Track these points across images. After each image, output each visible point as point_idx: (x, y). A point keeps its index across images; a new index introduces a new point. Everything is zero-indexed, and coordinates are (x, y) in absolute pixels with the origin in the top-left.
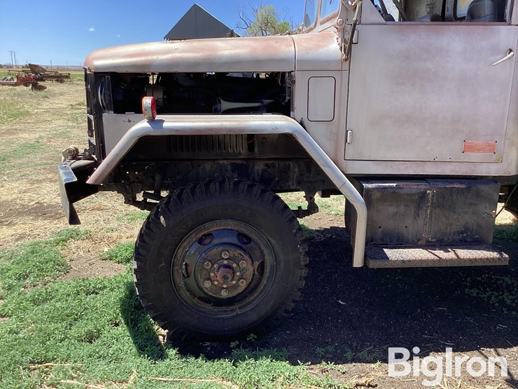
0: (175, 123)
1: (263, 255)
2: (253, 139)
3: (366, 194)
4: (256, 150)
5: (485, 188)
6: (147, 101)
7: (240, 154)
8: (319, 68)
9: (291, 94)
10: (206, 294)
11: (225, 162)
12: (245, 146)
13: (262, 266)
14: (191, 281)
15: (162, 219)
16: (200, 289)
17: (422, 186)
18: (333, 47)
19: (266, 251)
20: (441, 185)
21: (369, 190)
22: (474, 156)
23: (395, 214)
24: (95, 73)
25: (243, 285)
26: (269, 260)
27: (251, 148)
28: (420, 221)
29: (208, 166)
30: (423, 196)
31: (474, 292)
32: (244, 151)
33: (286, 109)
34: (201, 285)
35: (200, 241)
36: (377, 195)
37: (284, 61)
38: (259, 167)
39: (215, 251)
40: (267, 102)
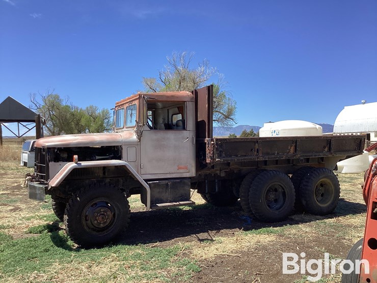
0: (84, 164)
1: (115, 210)
2: (105, 168)
3: (149, 185)
4: (106, 174)
5: (186, 181)
6: (76, 157)
7: (100, 176)
8: (130, 144)
9: (121, 152)
10: (95, 226)
11: (94, 179)
12: (102, 172)
13: (114, 215)
14: (89, 222)
15: (78, 199)
16: (92, 224)
17: (167, 181)
18: (135, 137)
19: (116, 209)
20: (172, 181)
21: (150, 184)
22: (181, 171)
23: (159, 192)
24: (48, 148)
25: (109, 221)
26: (117, 212)
27: (104, 173)
28: (167, 194)
29: (87, 181)
30: (167, 184)
31: (189, 223)
32: (101, 175)
33: (120, 158)
34: (93, 223)
35: (92, 206)
36: (152, 186)
37: (118, 142)
38: (108, 180)
39: (98, 209)
40: (111, 156)
